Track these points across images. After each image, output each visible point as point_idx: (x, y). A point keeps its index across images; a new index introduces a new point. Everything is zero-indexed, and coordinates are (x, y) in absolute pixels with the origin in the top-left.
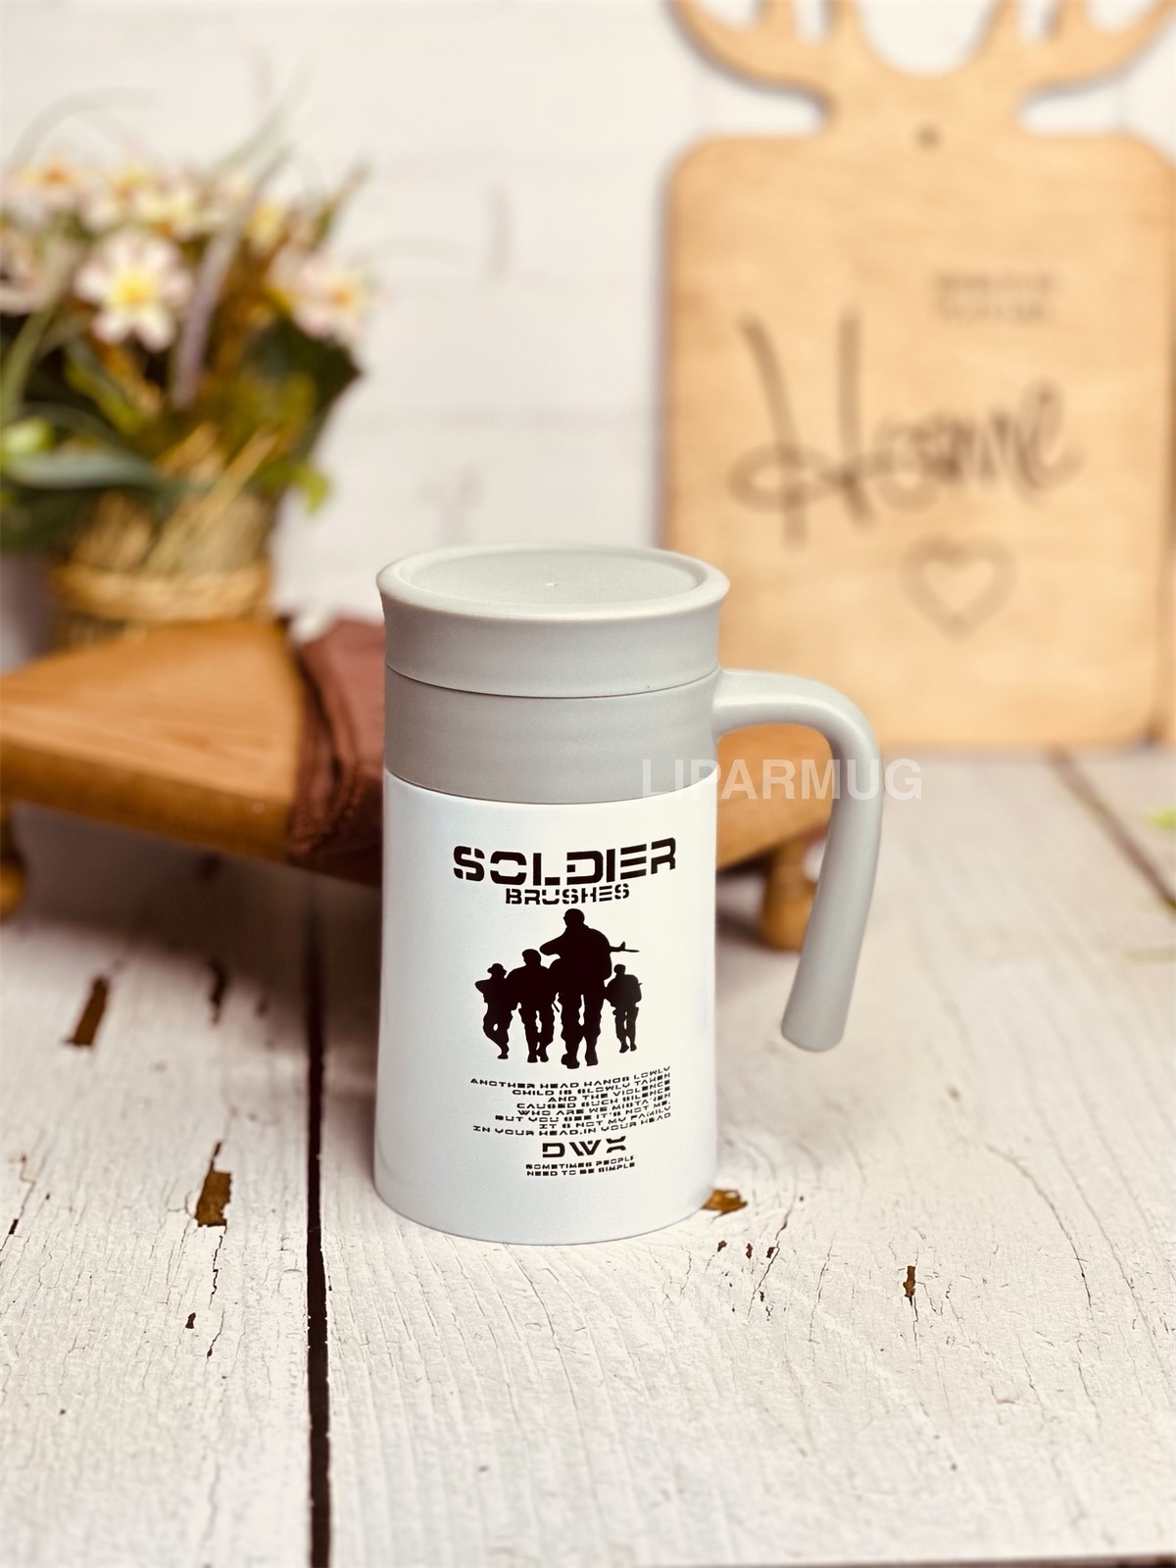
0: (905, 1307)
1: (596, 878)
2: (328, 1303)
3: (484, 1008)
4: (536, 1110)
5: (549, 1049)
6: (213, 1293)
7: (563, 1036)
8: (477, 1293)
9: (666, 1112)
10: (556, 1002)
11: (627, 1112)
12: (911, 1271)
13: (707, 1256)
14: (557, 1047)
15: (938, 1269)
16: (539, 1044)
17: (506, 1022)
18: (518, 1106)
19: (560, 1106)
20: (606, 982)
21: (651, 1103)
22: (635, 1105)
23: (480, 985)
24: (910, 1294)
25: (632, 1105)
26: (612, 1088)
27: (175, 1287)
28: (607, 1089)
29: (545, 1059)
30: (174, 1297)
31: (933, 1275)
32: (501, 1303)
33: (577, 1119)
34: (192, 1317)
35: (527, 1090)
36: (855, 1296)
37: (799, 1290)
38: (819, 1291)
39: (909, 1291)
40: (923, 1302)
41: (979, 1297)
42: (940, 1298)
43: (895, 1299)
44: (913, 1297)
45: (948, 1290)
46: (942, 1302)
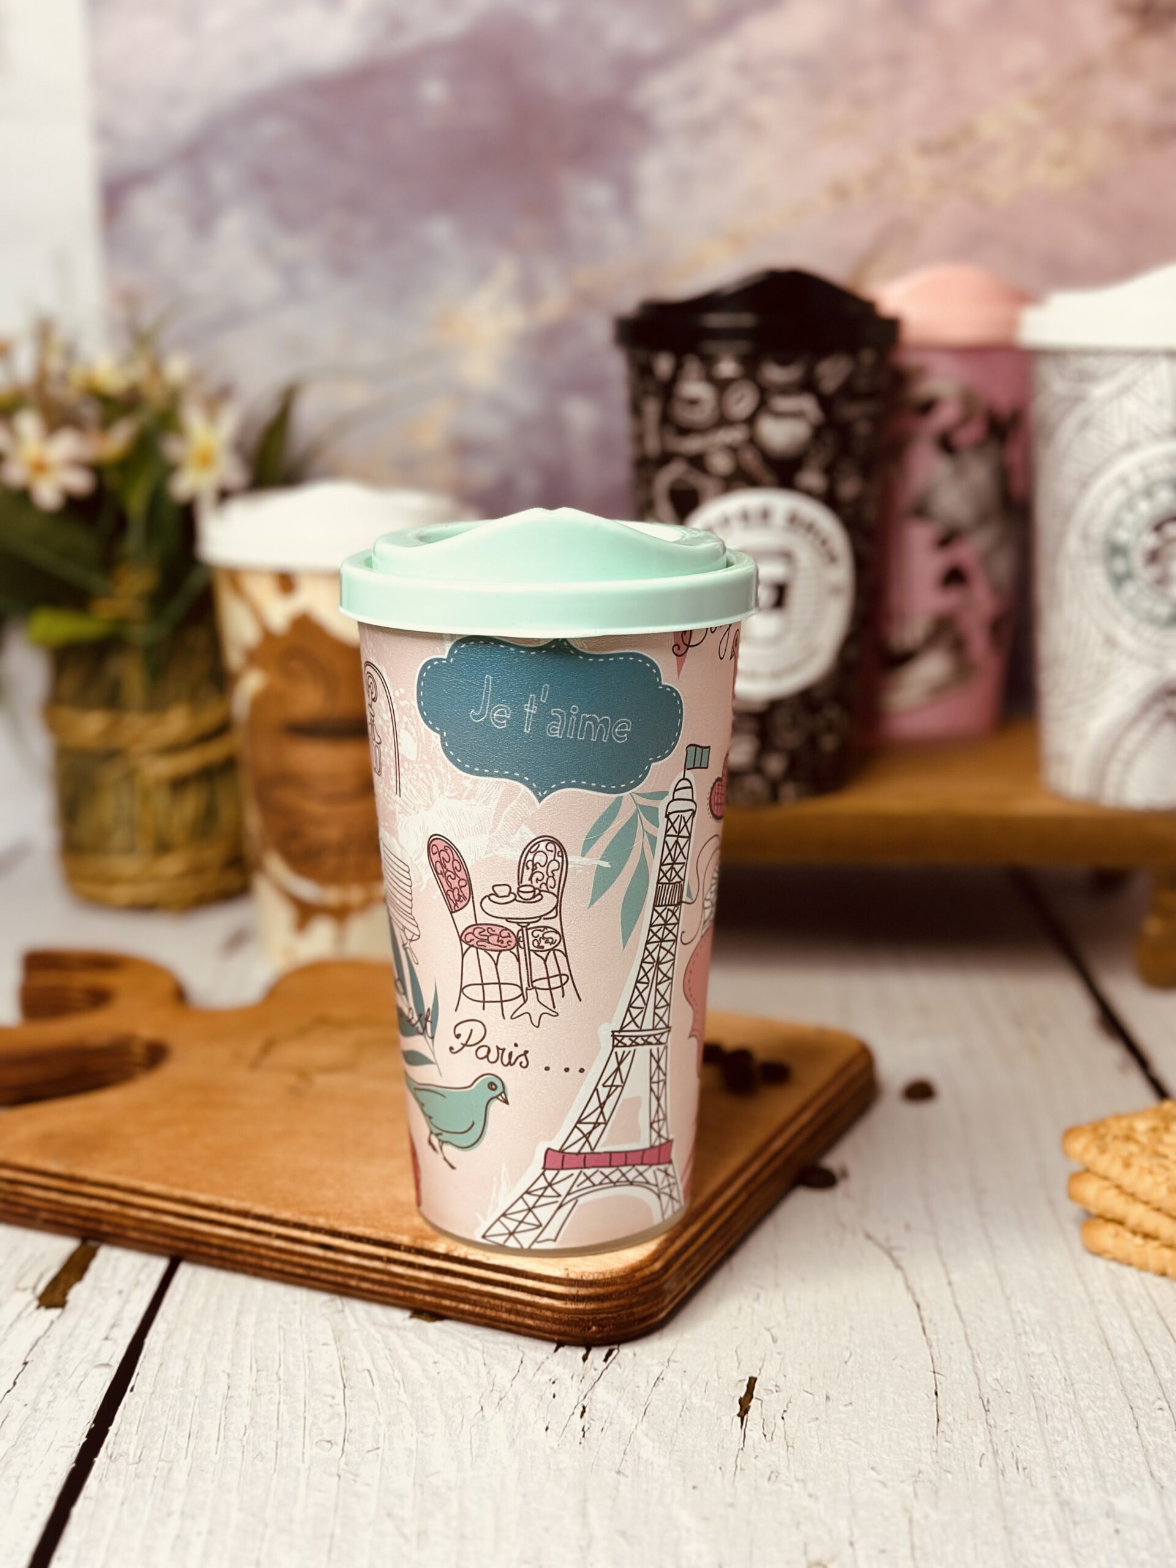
0: (734, 1431)
12: (752, 1382)
13: (541, 1357)
15: (781, 1381)
24: (743, 1412)
31: (774, 1390)
36: (682, 1414)
37: (625, 1405)
38: (645, 1407)
39: (744, 1409)
40: (755, 1424)
41: (817, 1419)
42: (774, 1418)
43: (726, 1420)
44: (745, 1417)
45: (786, 1409)
46: (775, 1424)
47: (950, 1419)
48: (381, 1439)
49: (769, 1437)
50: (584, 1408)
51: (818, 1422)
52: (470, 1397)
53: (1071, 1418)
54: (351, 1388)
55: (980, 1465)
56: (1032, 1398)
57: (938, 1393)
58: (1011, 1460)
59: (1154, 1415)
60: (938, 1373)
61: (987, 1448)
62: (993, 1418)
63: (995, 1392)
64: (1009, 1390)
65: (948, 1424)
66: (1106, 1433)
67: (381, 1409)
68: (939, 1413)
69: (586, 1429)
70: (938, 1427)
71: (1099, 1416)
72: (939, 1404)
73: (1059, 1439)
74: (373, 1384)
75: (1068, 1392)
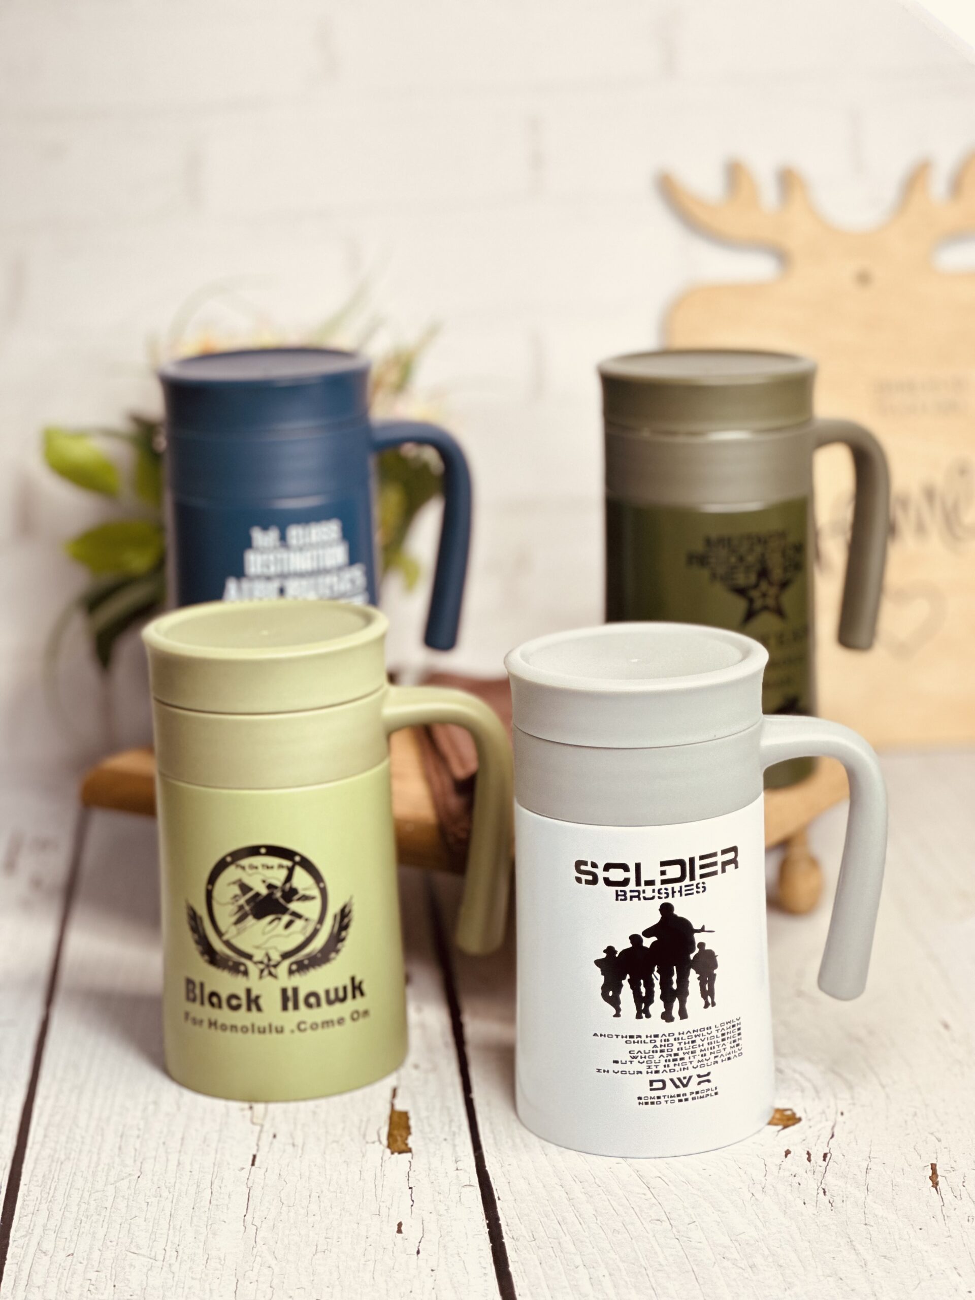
0: (933, 1195)
1: (681, 879)
2: (499, 1210)
3: (601, 979)
4: (643, 1055)
5: (651, 1008)
6: (412, 1206)
7: (662, 997)
8: (609, 1197)
9: (739, 1052)
10: (655, 973)
11: (711, 1053)
12: (934, 1167)
13: (778, 1162)
14: (657, 1007)
15: (954, 1165)
16: (643, 1005)
17: (618, 988)
18: (630, 1052)
19: (662, 1051)
20: (692, 956)
21: (728, 1046)
22: (716, 1047)
23: (598, 963)
24: (935, 1185)
25: (714, 1048)
26: (699, 1036)
27: (383, 1202)
28: (696, 1036)
29: (648, 1016)
30: (384, 1211)
31: (951, 1170)
32: (629, 1205)
33: (674, 1060)
34: (400, 1225)
35: (636, 1040)
38: (866, 1186)
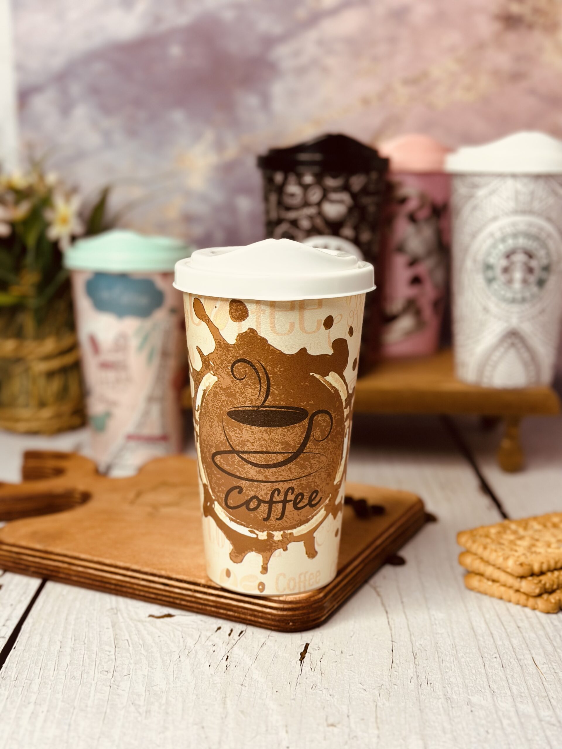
36: (274, 659)
37: (247, 655)
39: (302, 657)
40: (307, 664)
41: (336, 661)
42: (316, 661)
43: (294, 662)
44: (303, 661)
45: (322, 657)
46: (317, 664)
47: (398, 662)
48: (131, 670)
49: (313, 669)
50: (228, 657)
51: (336, 663)
52: (174, 652)
53: (454, 661)
54: (119, 648)
55: (410, 682)
56: (436, 652)
57: (393, 651)
58: (425, 680)
59: (492, 660)
60: (394, 642)
61: (414, 674)
62: (418, 662)
63: (419, 650)
64: (426, 649)
65: (396, 664)
66: (469, 668)
67: (132, 657)
68: (393, 659)
69: (228, 666)
70: (392, 665)
71: (467, 661)
72: (393, 655)
73: (447, 670)
74: (129, 646)
75: (453, 650)
